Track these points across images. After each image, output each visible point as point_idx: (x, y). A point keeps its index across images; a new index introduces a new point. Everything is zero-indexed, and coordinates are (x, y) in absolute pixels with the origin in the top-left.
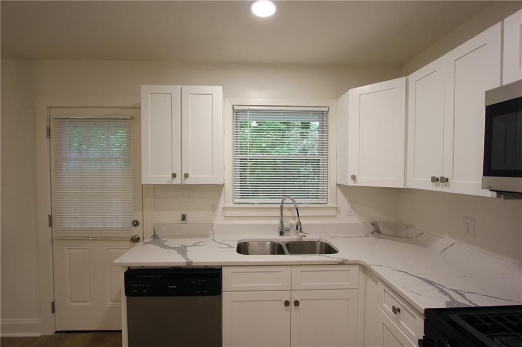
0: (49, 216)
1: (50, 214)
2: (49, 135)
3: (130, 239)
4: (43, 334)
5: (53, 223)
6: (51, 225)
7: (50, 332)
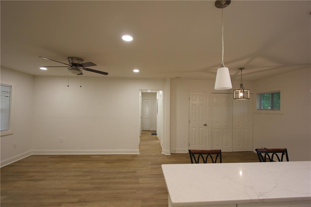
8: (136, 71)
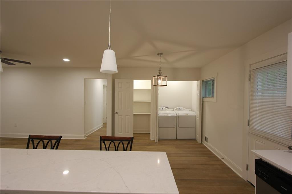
0: (248, 120)
1: (249, 119)
2: (250, 79)
3: (288, 146)
4: (243, 178)
5: (250, 124)
6: (249, 125)
7: (246, 179)
8: (66, 60)
